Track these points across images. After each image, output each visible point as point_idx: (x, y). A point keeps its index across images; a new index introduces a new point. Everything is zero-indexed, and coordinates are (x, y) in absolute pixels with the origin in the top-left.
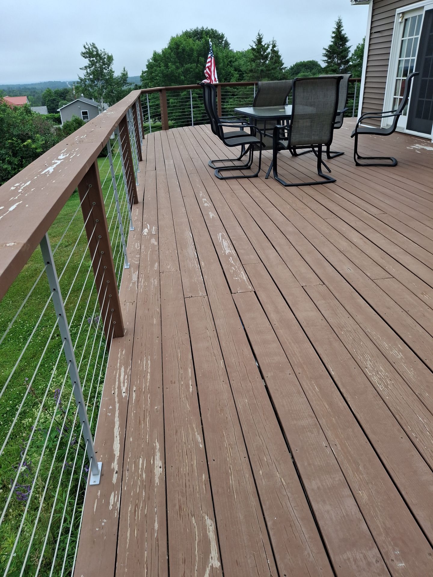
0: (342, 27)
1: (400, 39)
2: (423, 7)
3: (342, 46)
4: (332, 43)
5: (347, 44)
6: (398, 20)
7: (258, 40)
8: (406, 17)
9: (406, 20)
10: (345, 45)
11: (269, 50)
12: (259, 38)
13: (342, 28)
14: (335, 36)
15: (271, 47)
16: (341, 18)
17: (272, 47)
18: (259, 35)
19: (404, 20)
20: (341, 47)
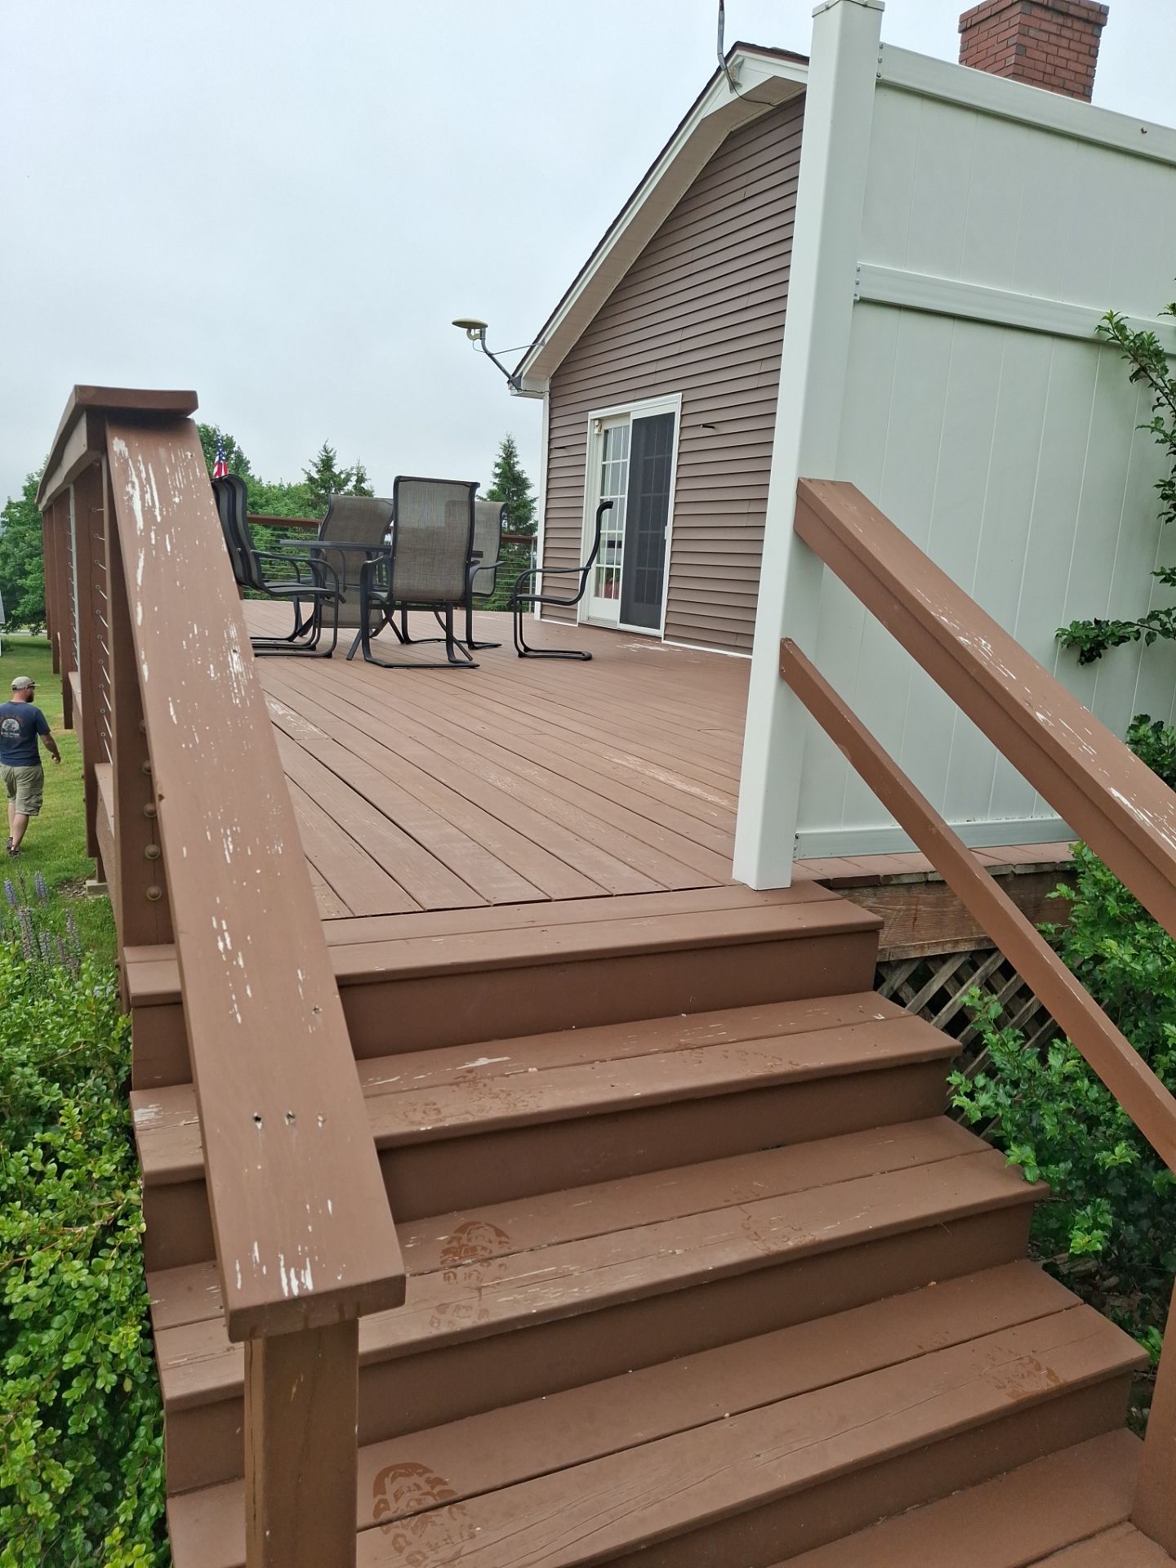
0: (515, 456)
1: (600, 463)
2: (627, 415)
3: (518, 497)
4: (495, 488)
5: (527, 492)
6: (592, 430)
7: (322, 460)
8: (605, 427)
9: (607, 432)
10: (525, 494)
11: (350, 486)
12: (326, 456)
13: (515, 460)
14: (501, 473)
15: (354, 478)
16: (512, 438)
17: (357, 481)
18: (326, 451)
19: (603, 432)
20: (515, 498)
